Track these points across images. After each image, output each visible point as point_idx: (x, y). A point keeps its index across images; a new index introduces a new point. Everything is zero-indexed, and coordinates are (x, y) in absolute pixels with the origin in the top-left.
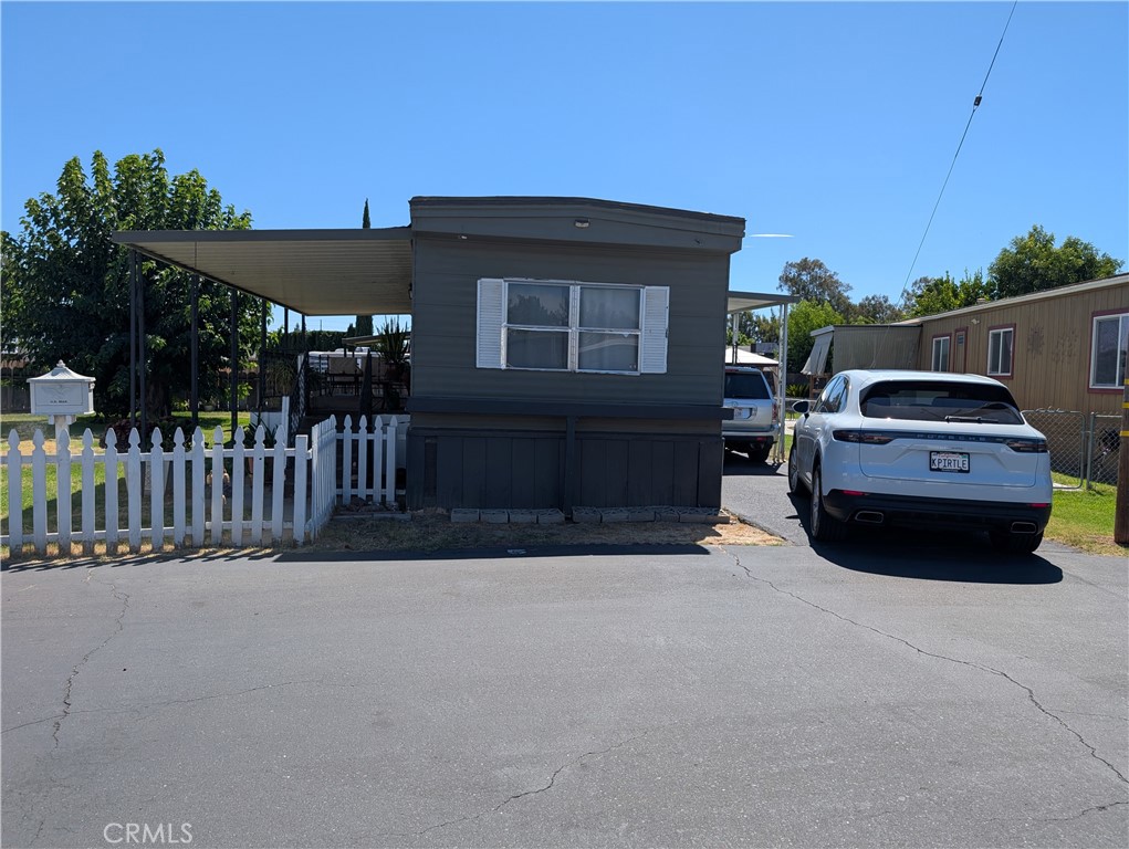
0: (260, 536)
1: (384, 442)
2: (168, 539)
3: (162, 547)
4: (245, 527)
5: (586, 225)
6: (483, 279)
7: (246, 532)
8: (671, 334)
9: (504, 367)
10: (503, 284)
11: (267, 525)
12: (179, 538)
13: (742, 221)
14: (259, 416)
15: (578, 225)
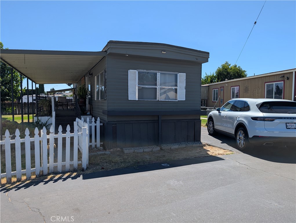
0: (69, 168)
1: (96, 127)
2: (34, 173)
3: (30, 177)
4: (63, 165)
5: (165, 52)
6: (130, 70)
7: (64, 166)
8: (186, 88)
9: (137, 99)
10: (136, 72)
11: (72, 163)
12: (38, 173)
13: (208, 53)
14: (38, 118)
15: (163, 52)
